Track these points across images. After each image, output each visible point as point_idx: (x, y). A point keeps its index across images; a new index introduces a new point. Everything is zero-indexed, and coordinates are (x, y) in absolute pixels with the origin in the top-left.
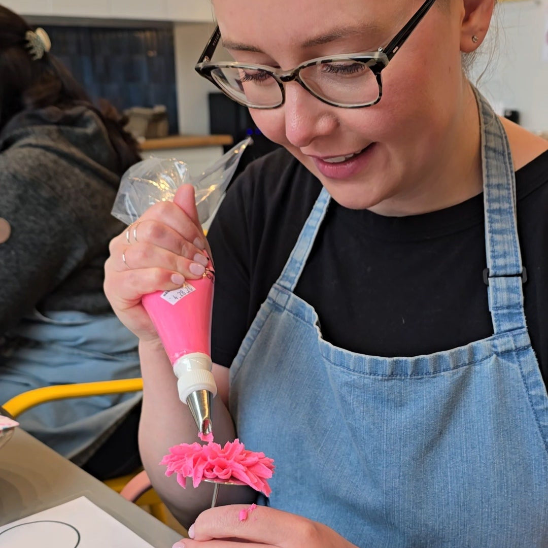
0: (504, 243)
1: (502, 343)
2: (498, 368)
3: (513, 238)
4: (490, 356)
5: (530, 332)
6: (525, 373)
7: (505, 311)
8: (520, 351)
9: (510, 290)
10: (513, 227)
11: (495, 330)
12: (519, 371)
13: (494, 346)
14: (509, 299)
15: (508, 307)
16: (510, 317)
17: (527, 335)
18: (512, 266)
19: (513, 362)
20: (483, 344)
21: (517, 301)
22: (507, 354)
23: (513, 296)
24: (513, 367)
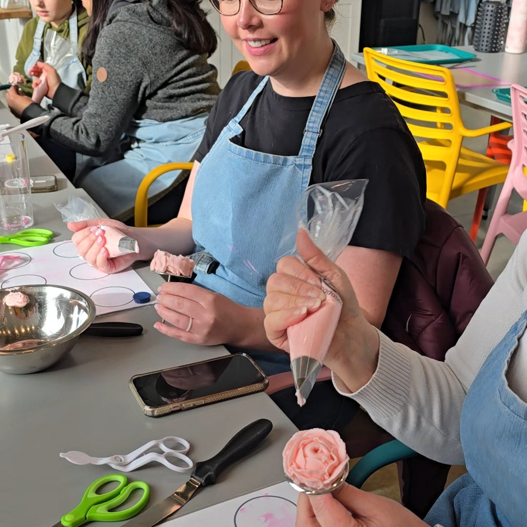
0: (316, 116)
1: (299, 160)
2: (294, 171)
3: (322, 116)
4: (292, 164)
5: (313, 160)
6: (304, 176)
7: (307, 148)
8: (305, 166)
9: (312, 138)
10: (324, 111)
11: (299, 154)
12: (302, 175)
13: (296, 161)
14: (310, 143)
15: (309, 146)
16: (308, 151)
17: (311, 160)
18: (316, 128)
19: (301, 171)
20: (291, 158)
21: (313, 144)
22: (299, 166)
23: (312, 141)
24: (300, 173)
